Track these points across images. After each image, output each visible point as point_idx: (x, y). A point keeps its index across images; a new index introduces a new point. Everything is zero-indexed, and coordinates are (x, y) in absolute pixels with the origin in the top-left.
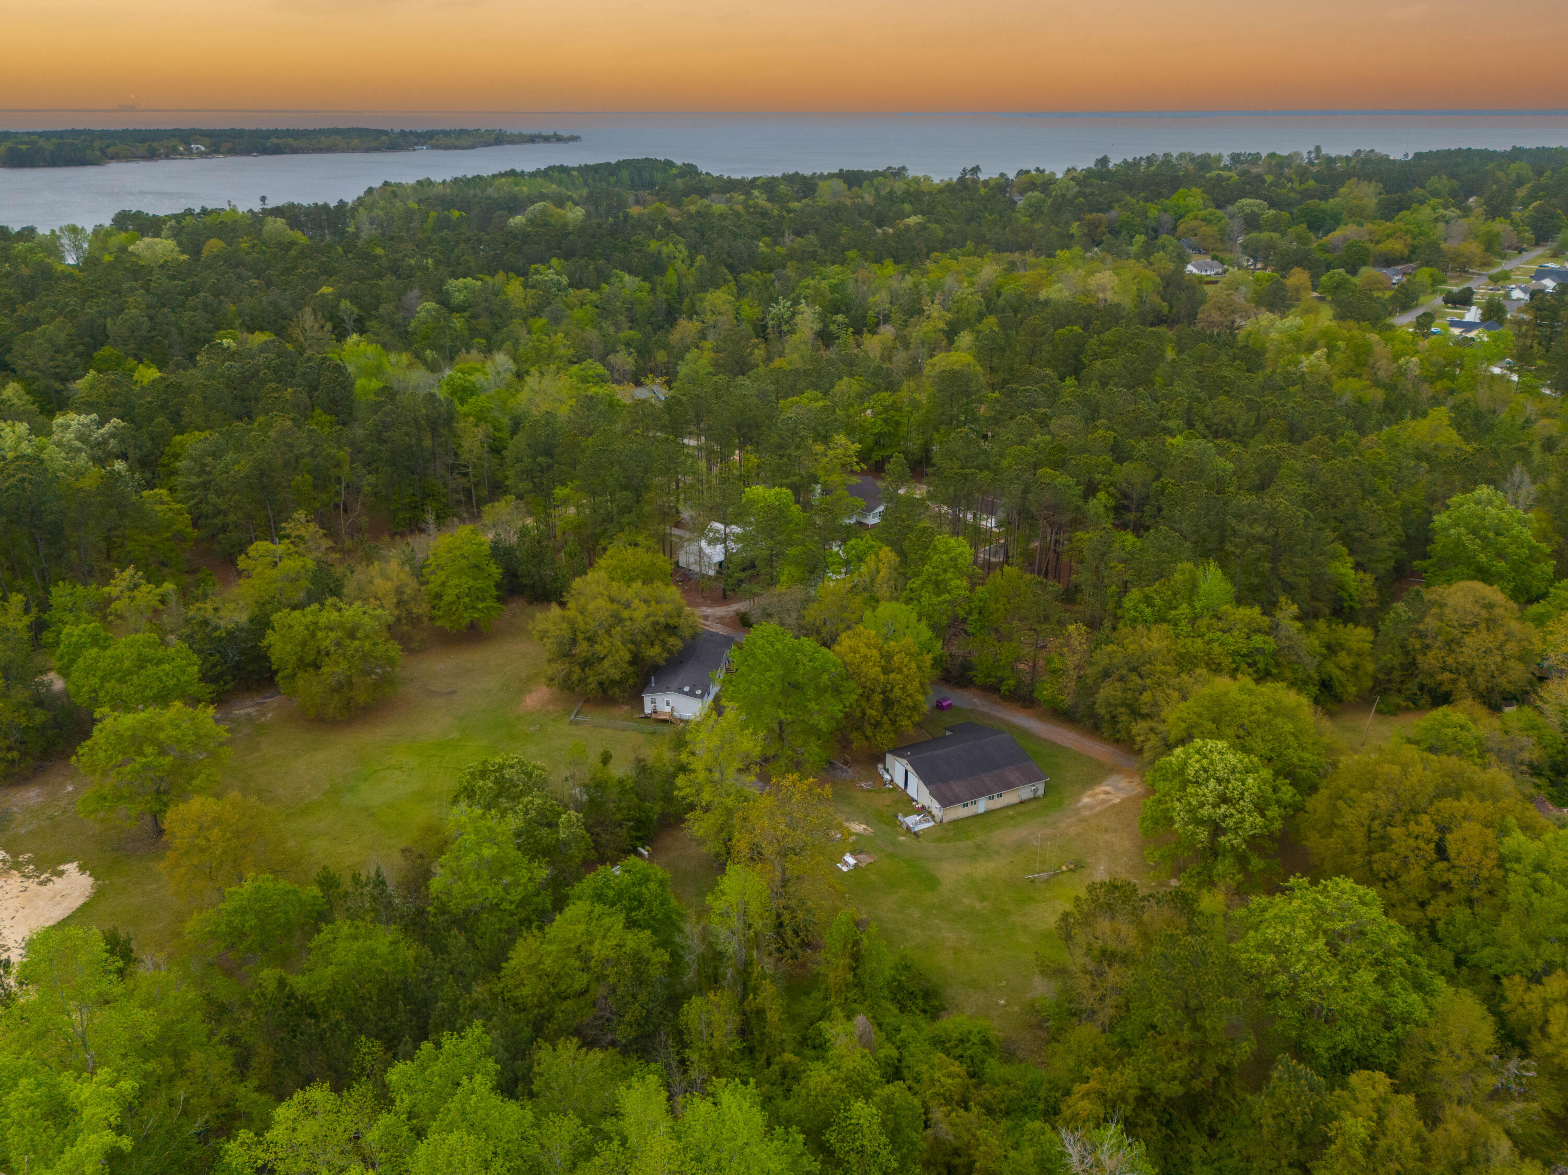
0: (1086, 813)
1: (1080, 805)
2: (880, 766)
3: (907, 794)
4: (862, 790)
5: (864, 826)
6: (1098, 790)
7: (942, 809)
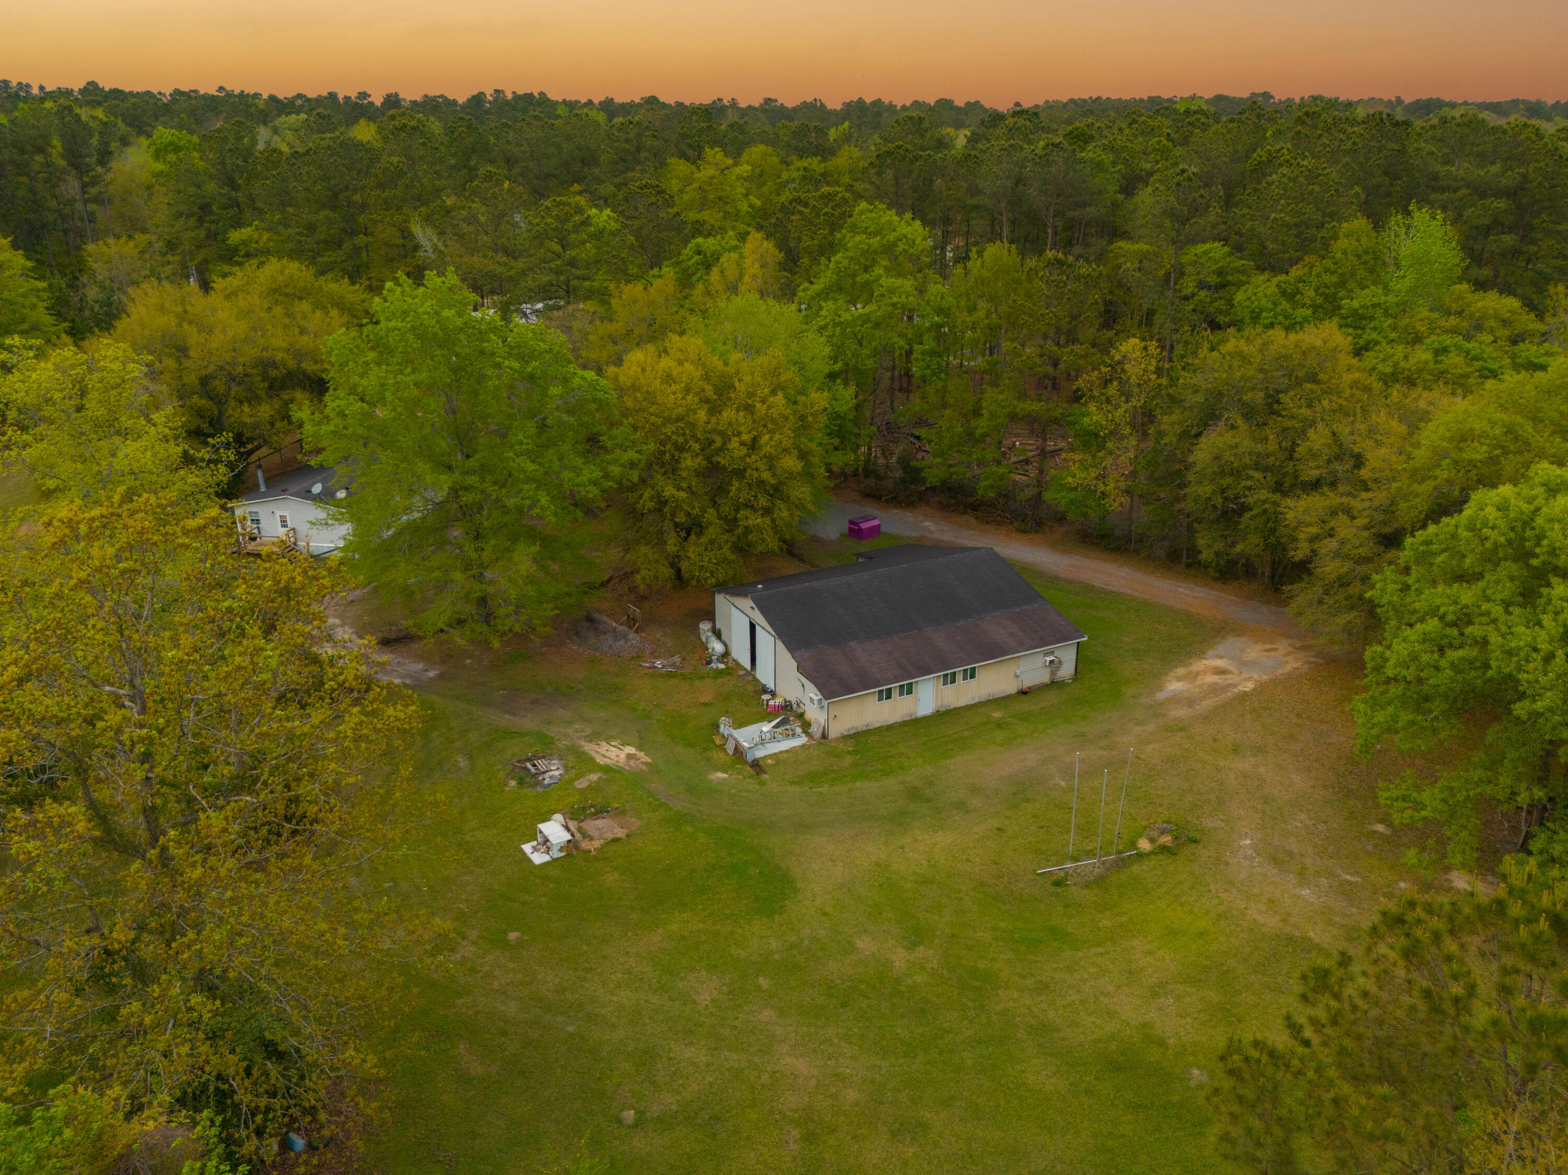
0: (1181, 712)
1: (1161, 696)
2: (705, 626)
3: (756, 680)
4: (654, 673)
5: (631, 750)
6: (1199, 665)
7: (825, 703)
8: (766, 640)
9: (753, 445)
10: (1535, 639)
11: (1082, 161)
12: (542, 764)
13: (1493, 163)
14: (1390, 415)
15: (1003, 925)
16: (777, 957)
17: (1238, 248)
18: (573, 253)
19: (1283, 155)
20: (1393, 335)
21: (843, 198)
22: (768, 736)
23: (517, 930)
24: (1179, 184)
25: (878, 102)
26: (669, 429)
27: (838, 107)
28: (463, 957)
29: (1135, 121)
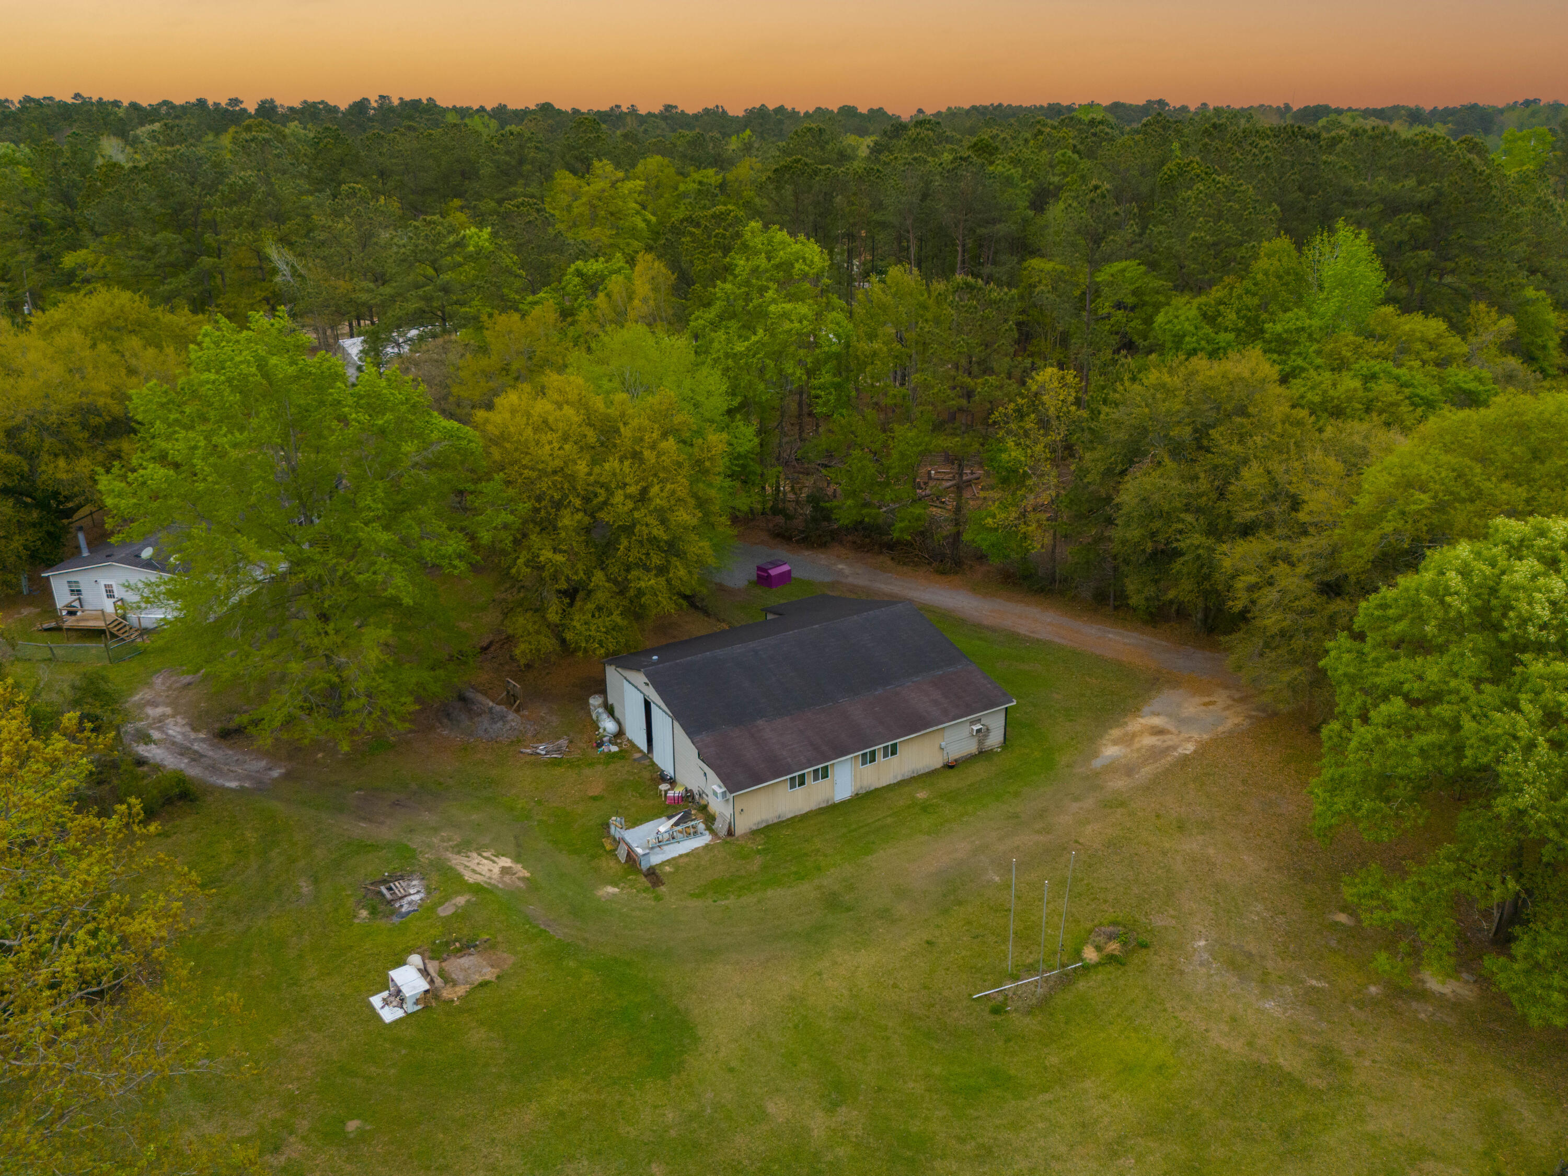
2: (595, 701)
3: (653, 764)
4: (536, 762)
5: (506, 862)
6: (1136, 724)
7: (730, 796)
8: (662, 720)
9: (643, 497)
10: (1514, 725)
11: (992, 176)
12: (399, 887)
13: (1406, 176)
14: (1326, 452)
15: (937, 1070)
16: (673, 1133)
17: (1153, 266)
18: (446, 277)
19: (1193, 169)
20: (1319, 361)
21: (736, 217)
22: (666, 836)
23: (358, 1116)
24: (1092, 201)
25: (780, 110)
26: (544, 485)
27: (741, 114)
28: (289, 1159)
29: (1040, 132)
